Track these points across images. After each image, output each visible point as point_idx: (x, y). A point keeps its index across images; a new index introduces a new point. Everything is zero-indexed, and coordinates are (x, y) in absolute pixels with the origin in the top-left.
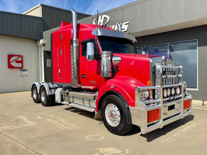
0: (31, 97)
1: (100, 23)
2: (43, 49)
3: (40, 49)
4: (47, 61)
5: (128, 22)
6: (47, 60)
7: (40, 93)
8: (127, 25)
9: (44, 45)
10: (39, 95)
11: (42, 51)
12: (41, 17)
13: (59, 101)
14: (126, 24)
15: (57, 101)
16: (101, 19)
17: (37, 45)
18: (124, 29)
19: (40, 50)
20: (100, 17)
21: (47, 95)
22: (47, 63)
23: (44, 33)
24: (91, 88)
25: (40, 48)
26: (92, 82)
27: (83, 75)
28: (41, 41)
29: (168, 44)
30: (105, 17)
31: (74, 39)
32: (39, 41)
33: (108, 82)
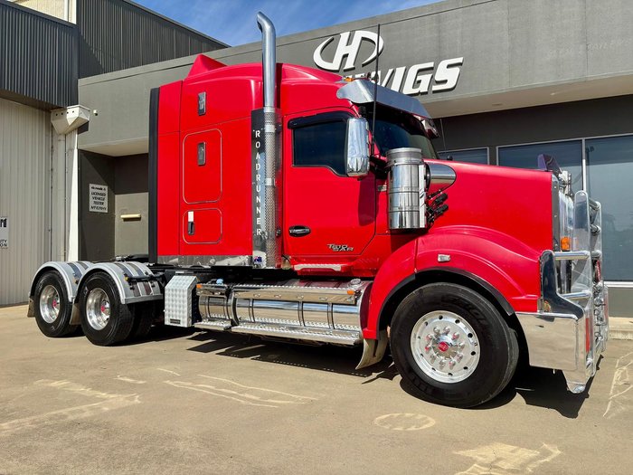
0: (29, 316)
1: (346, 56)
2: (76, 142)
3: (63, 143)
4: (91, 190)
5: (460, 60)
6: (91, 185)
7: (81, 298)
8: (457, 70)
9: (82, 128)
10: (74, 306)
11: (72, 150)
12: (74, 21)
13: (186, 319)
14: (449, 66)
15: (172, 321)
16: (349, 42)
17: (51, 128)
18: (445, 81)
19: (60, 147)
20: (345, 36)
21: (123, 302)
22: (91, 196)
23: (82, 82)
24: (337, 267)
25: (62, 138)
26: (335, 248)
27: (296, 228)
28: (73, 114)
29: (583, 139)
30: (363, 39)
31: (269, 109)
32: (61, 109)
33: (422, 245)
